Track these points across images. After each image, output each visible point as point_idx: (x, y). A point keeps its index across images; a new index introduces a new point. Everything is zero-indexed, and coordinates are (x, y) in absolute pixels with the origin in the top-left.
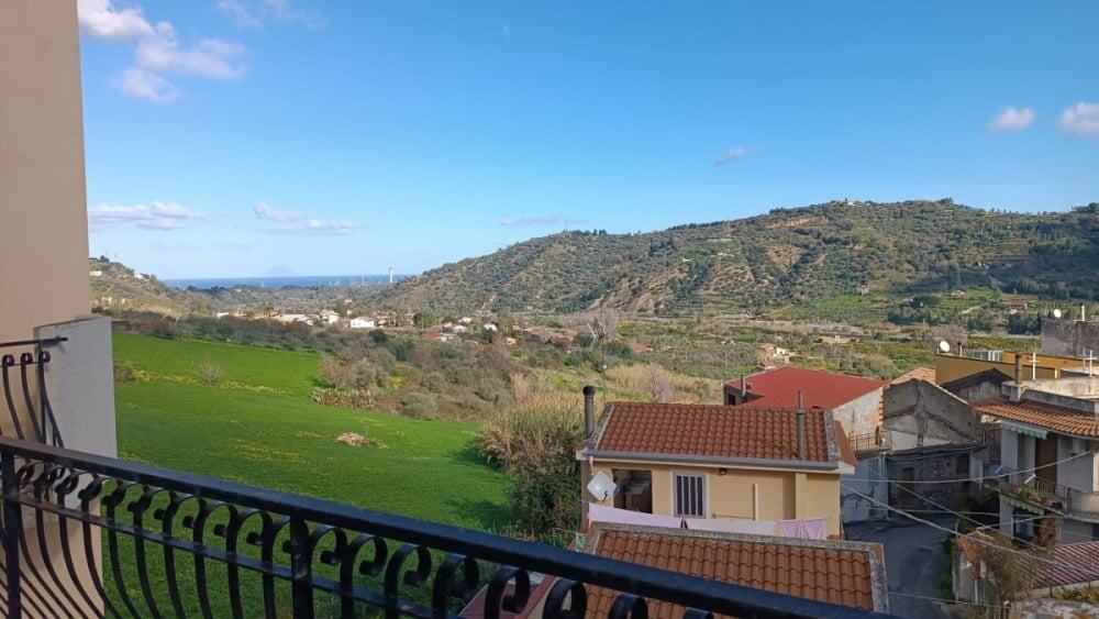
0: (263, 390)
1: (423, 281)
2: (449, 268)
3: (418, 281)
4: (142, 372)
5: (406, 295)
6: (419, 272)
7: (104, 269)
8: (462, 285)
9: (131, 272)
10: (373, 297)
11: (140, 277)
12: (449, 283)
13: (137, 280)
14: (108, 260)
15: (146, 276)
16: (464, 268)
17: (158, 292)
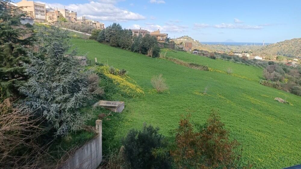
0: (244, 78)
1: (276, 45)
2: (287, 41)
3: (275, 45)
4: (211, 68)
5: (270, 50)
6: (275, 43)
7: (187, 39)
8: (291, 47)
9: (193, 40)
10: (258, 50)
11: (195, 41)
12: (286, 47)
13: (194, 42)
14: (188, 36)
15: (196, 41)
16: (293, 42)
17: (199, 45)
